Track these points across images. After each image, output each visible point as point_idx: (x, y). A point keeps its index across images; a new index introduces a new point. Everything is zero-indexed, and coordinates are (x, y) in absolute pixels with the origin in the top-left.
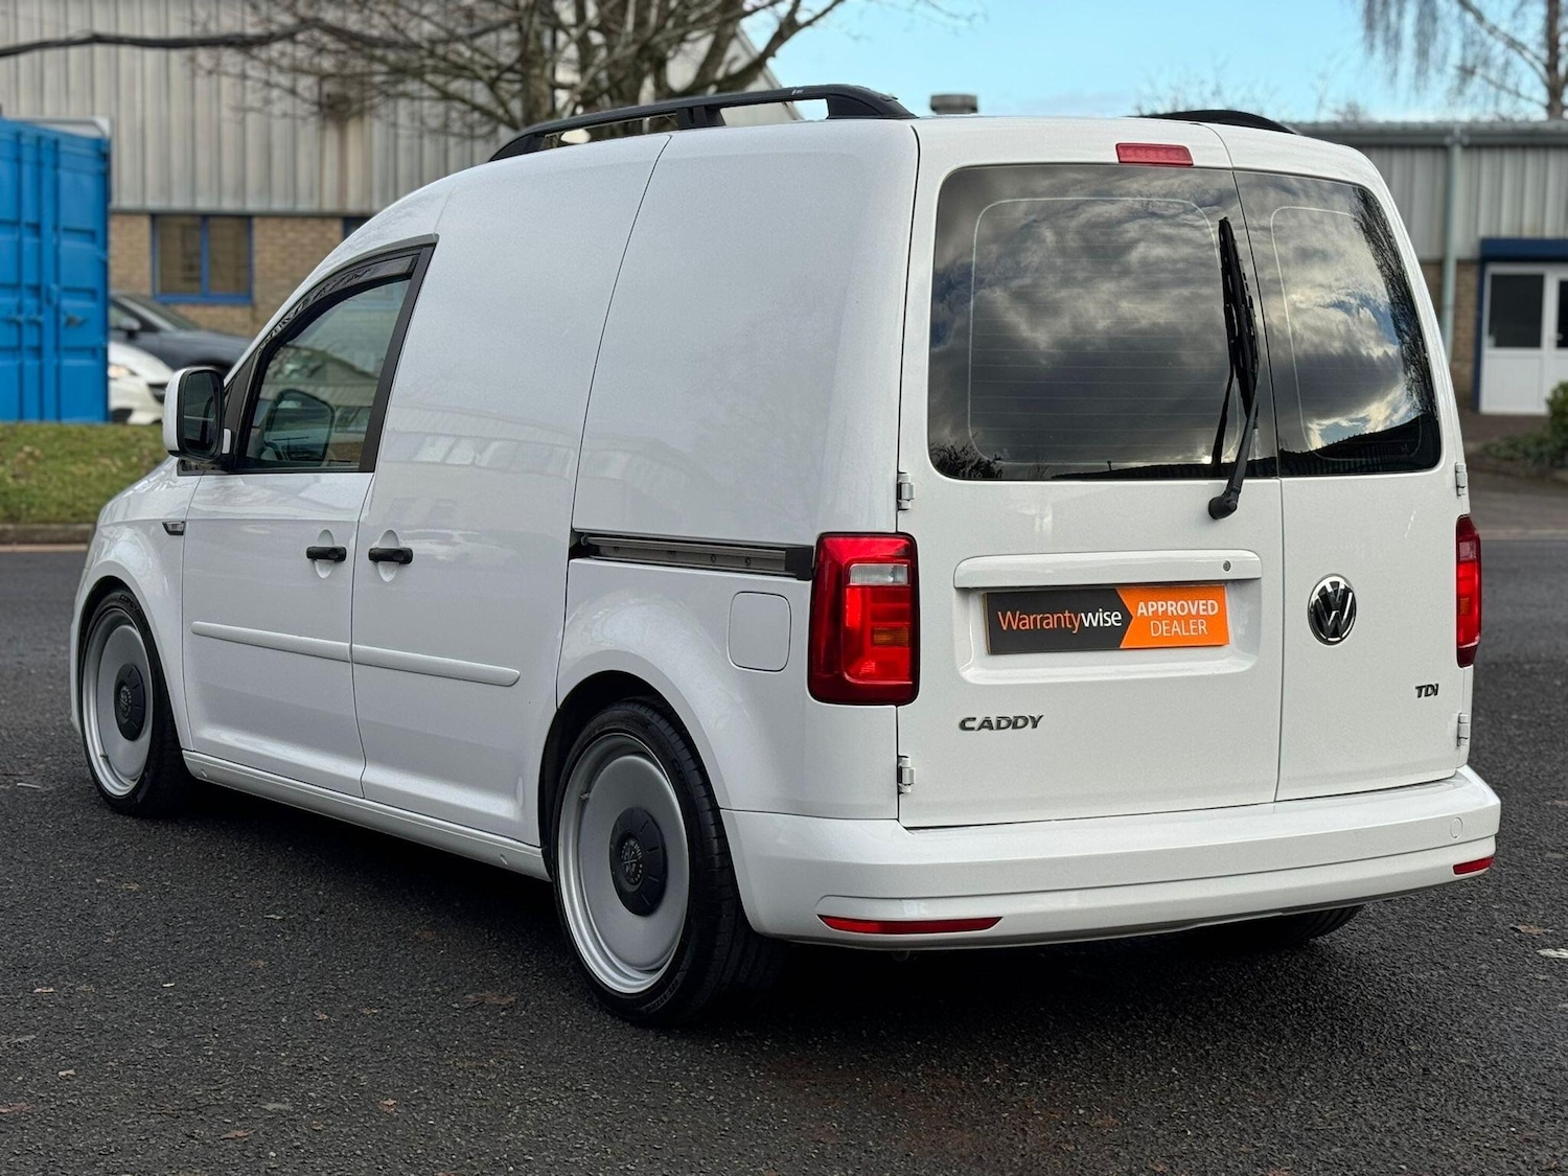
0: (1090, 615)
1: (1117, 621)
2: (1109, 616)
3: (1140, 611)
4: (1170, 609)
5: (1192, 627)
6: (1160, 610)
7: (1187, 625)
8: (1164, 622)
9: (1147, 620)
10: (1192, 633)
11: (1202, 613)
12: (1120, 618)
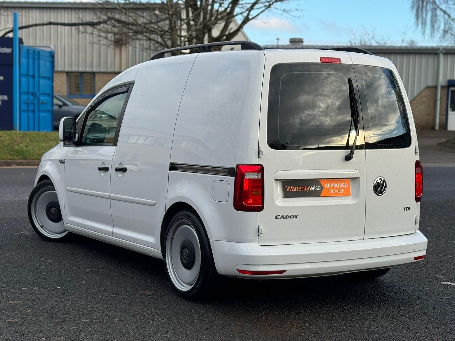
0: (312, 187)
1: (319, 189)
3: (326, 186)
4: (334, 186)
6: (331, 186)
7: (339, 190)
8: (332, 189)
9: (327, 189)
10: (340, 192)
11: (343, 187)
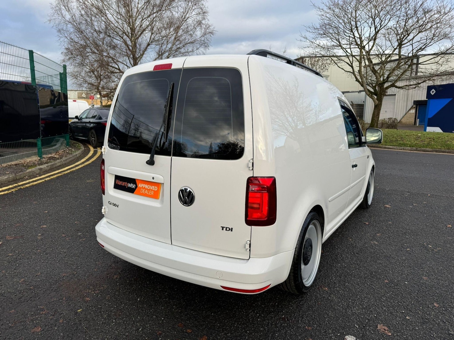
0: (130, 184)
2: (133, 185)
3: (139, 186)
4: (146, 187)
5: (150, 192)
6: (144, 186)
8: (144, 189)
9: (140, 188)
11: (153, 189)
12: (135, 186)
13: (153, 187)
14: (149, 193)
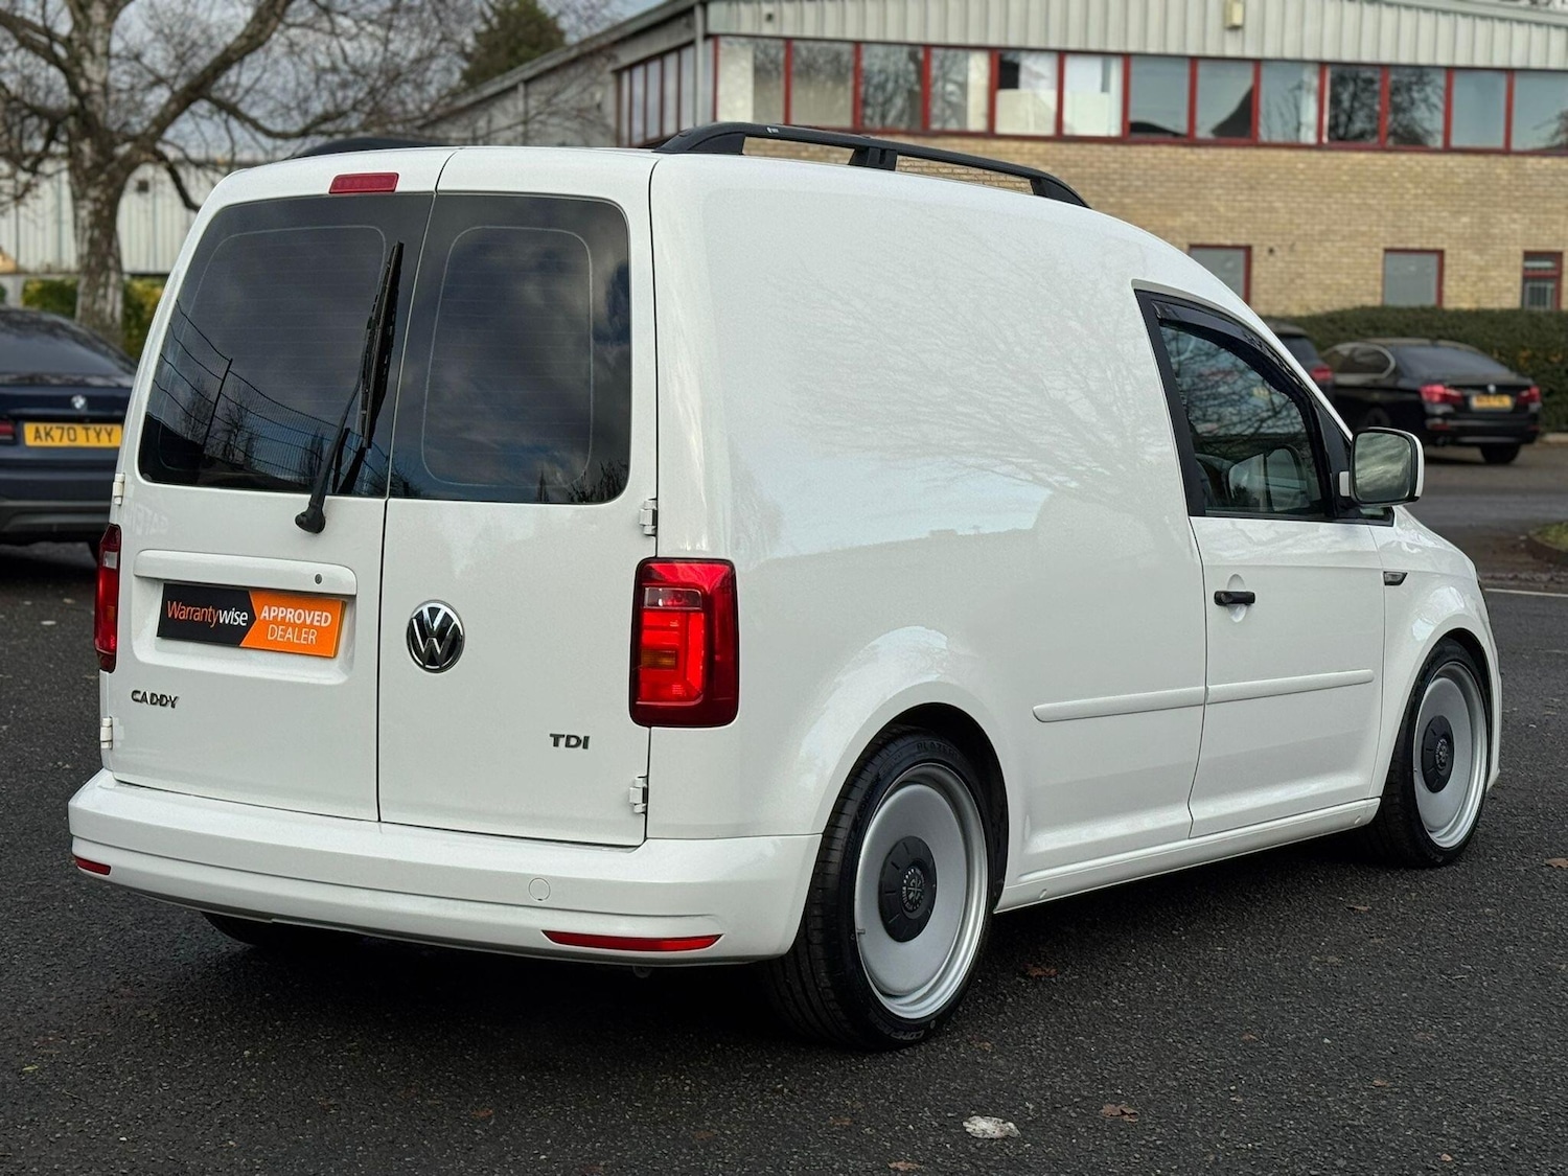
0: (225, 612)
1: (244, 621)
2: (239, 616)
3: (263, 614)
4: (288, 615)
5: (303, 635)
6: (280, 615)
7: (300, 632)
8: (281, 627)
9: (266, 623)
10: (302, 642)
11: (315, 623)
12: (246, 618)
13: (317, 613)
14: (299, 638)
